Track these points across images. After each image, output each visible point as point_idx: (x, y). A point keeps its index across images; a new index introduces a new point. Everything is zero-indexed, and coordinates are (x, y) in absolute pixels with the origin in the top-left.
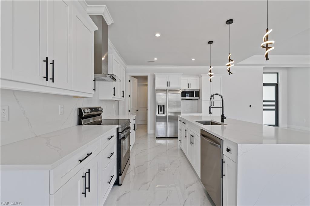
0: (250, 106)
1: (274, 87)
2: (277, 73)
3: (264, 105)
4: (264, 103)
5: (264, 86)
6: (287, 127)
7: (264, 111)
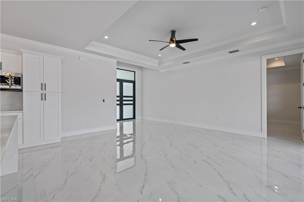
0: (104, 101)
1: (132, 84)
2: (135, 72)
3: (117, 100)
4: (117, 98)
5: (117, 81)
6: (141, 119)
7: (117, 106)
